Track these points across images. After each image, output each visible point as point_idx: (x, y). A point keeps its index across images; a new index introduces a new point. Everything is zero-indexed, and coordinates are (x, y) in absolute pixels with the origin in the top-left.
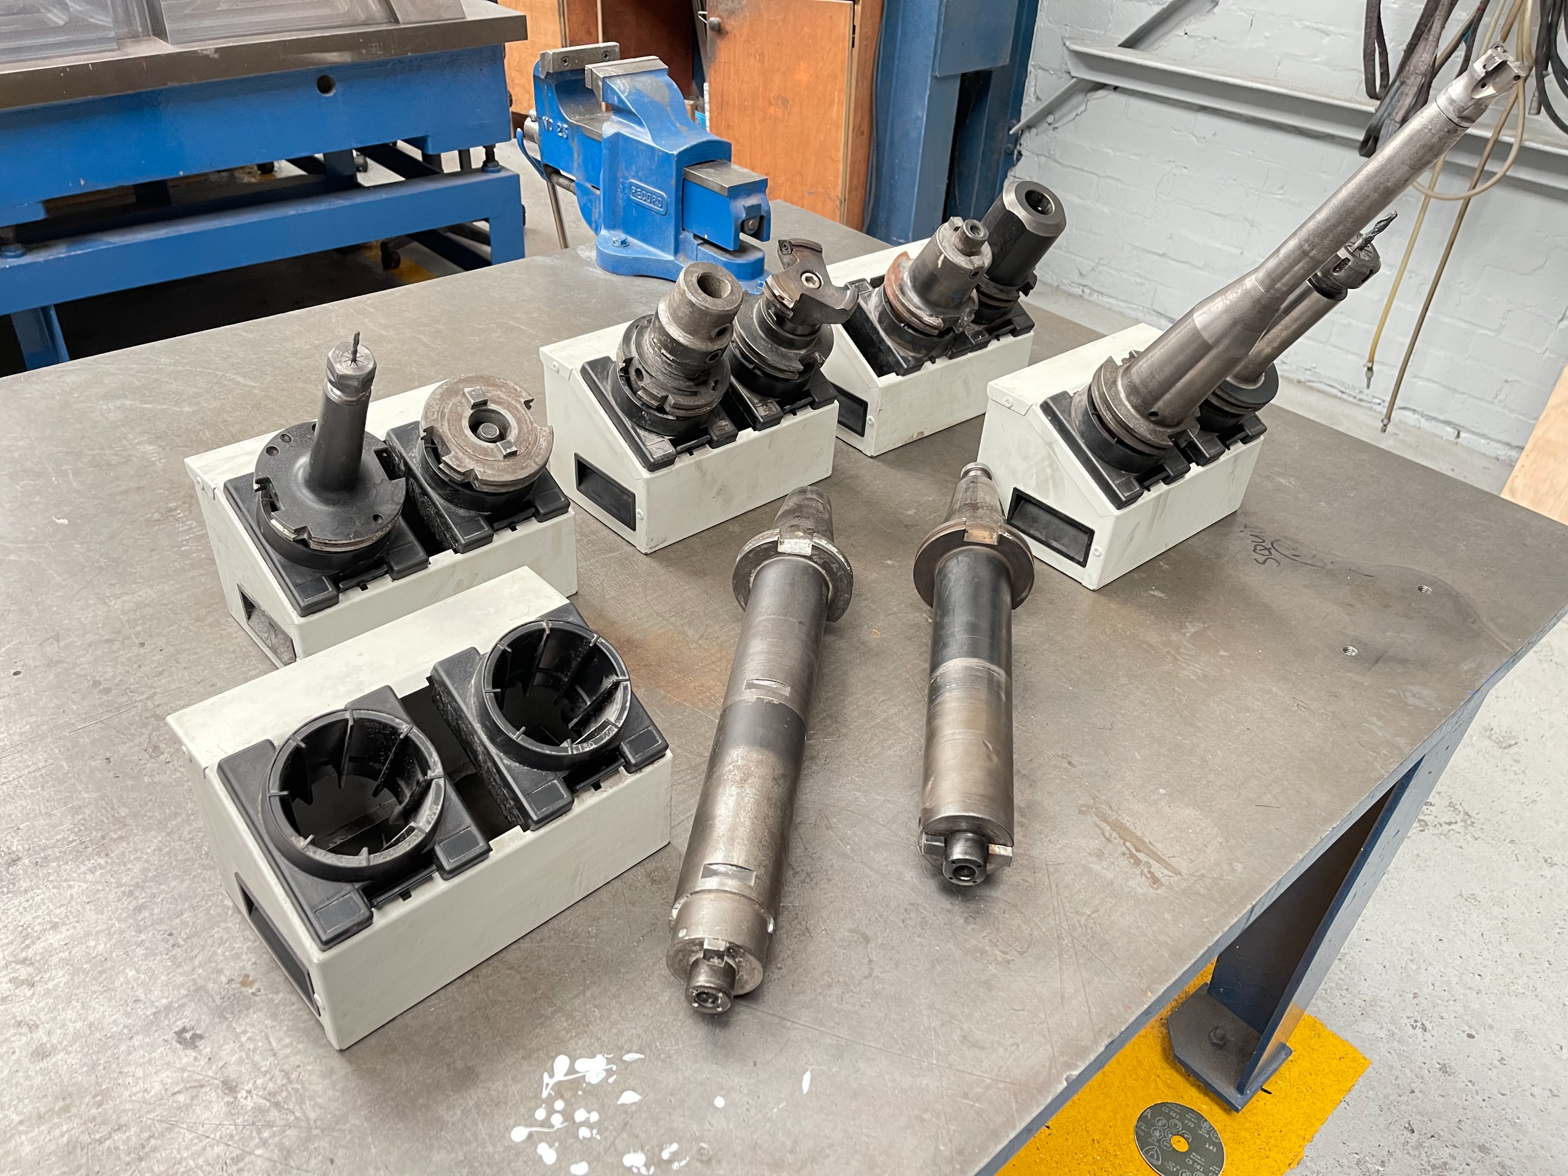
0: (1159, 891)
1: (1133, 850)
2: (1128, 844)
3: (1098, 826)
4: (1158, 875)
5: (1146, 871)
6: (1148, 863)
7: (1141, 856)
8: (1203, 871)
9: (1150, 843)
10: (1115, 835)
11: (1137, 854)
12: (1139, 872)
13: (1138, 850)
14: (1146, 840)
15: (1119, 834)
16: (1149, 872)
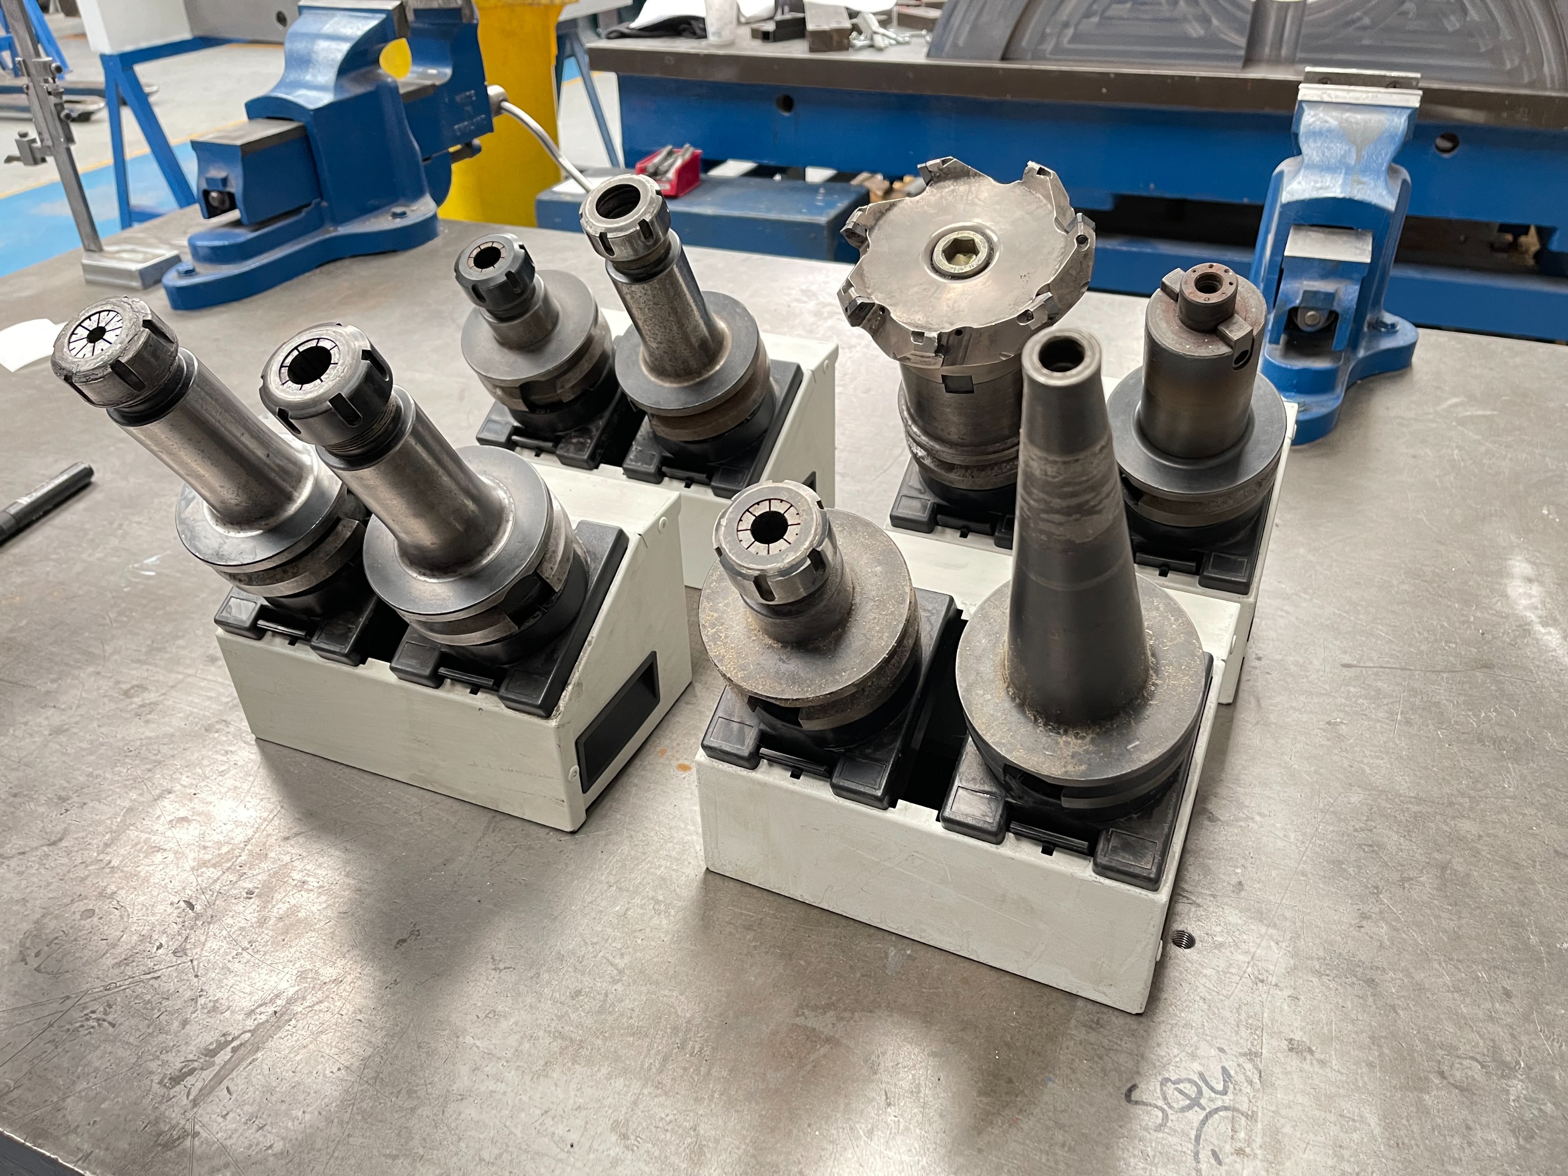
0: (155, 1086)
1: (234, 1044)
2: (248, 1035)
3: (277, 996)
4: (190, 1080)
5: (196, 1064)
6: (213, 1064)
7: (225, 1055)
8: (204, 1134)
9: (254, 1060)
10: (264, 1018)
11: (229, 1049)
12: (191, 1057)
13: (234, 1050)
14: (259, 1055)
15: (267, 1021)
16: (194, 1069)
